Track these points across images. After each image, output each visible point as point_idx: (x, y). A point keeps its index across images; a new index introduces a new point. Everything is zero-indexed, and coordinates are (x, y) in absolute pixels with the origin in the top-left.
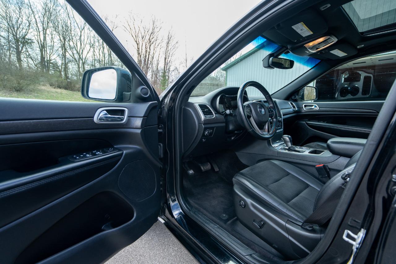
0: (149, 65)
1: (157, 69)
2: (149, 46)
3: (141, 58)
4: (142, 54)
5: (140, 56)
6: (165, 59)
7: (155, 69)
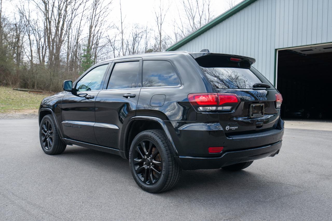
0: (63, 36)
1: (77, 43)
2: (64, 7)
3: (50, 25)
4: (53, 18)
5: (50, 22)
6: (91, 27)
7: (73, 43)
